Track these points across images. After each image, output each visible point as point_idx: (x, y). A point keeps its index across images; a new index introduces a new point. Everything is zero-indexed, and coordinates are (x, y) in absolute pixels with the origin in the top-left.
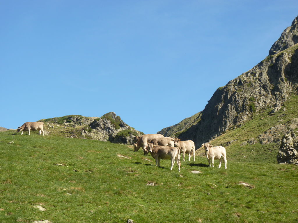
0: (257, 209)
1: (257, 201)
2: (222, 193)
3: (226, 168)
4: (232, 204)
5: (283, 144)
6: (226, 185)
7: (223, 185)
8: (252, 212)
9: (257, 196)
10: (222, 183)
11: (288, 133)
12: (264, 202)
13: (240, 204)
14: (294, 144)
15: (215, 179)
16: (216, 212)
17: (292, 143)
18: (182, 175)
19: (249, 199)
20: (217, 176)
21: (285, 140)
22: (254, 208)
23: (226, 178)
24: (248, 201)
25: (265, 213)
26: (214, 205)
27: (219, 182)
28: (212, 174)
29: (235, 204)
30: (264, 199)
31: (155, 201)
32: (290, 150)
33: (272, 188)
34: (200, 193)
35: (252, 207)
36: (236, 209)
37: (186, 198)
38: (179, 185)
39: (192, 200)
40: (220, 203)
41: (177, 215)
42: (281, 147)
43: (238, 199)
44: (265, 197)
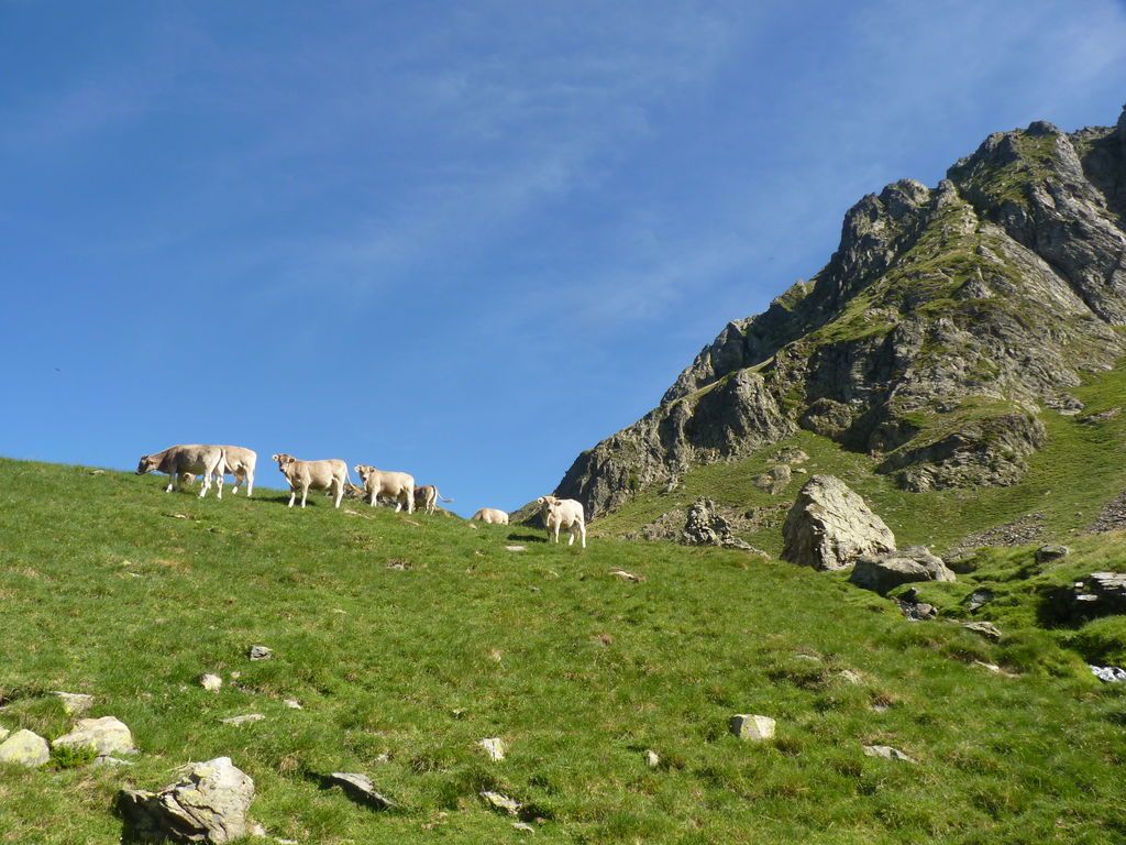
0: (656, 625)
1: (653, 609)
2: (568, 590)
3: (584, 546)
4: (590, 614)
5: (691, 520)
6: (582, 575)
7: (574, 574)
8: (643, 633)
9: (652, 597)
10: (572, 571)
11: (699, 500)
12: (670, 610)
13: (612, 612)
14: (710, 521)
15: (557, 562)
16: (545, 632)
17: (706, 519)
18: (481, 551)
19: (632, 603)
20: (561, 558)
21: (694, 513)
22: (645, 623)
23: (582, 562)
24: (632, 606)
25: (676, 637)
26: (545, 614)
27: (564, 569)
28: (552, 553)
29: (597, 614)
30: (670, 605)
31: (389, 603)
32: (704, 531)
33: (684, 583)
34: (516, 588)
35: (641, 620)
36: (599, 626)
37: (476, 598)
38: (468, 571)
39: (487, 602)
40: (560, 611)
41: (433, 640)
42: (688, 526)
43: (607, 603)
44: (671, 599)
